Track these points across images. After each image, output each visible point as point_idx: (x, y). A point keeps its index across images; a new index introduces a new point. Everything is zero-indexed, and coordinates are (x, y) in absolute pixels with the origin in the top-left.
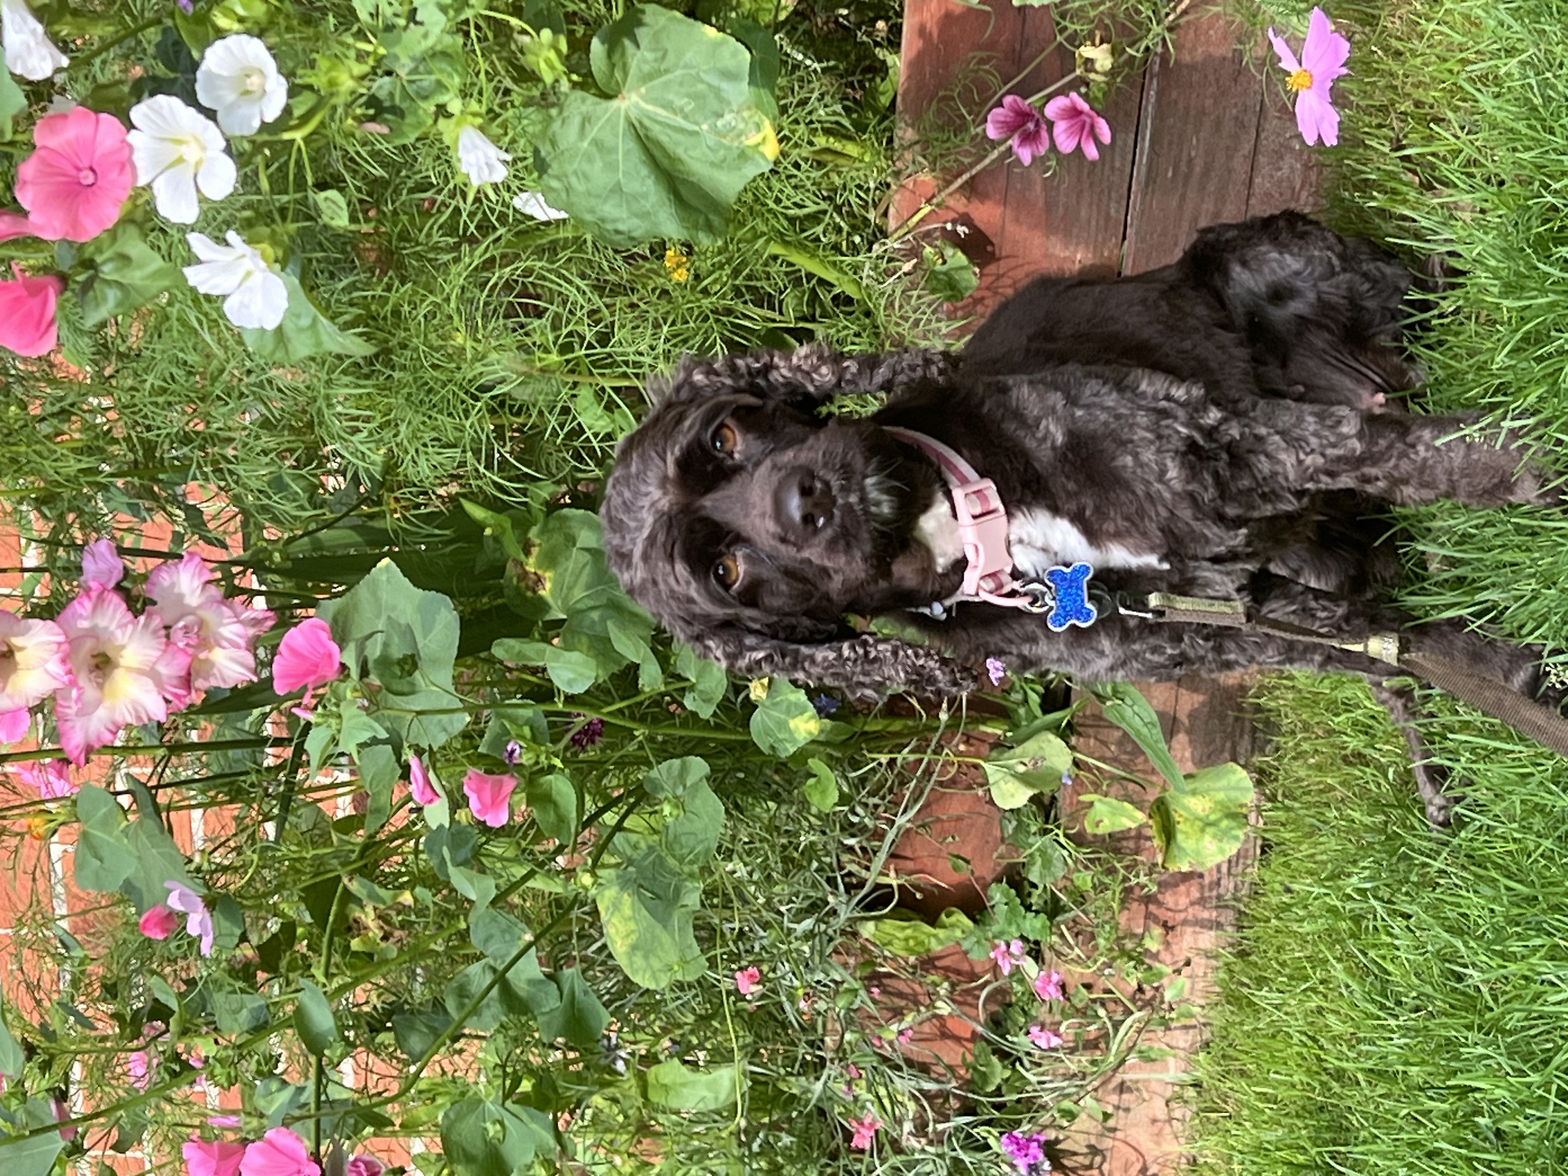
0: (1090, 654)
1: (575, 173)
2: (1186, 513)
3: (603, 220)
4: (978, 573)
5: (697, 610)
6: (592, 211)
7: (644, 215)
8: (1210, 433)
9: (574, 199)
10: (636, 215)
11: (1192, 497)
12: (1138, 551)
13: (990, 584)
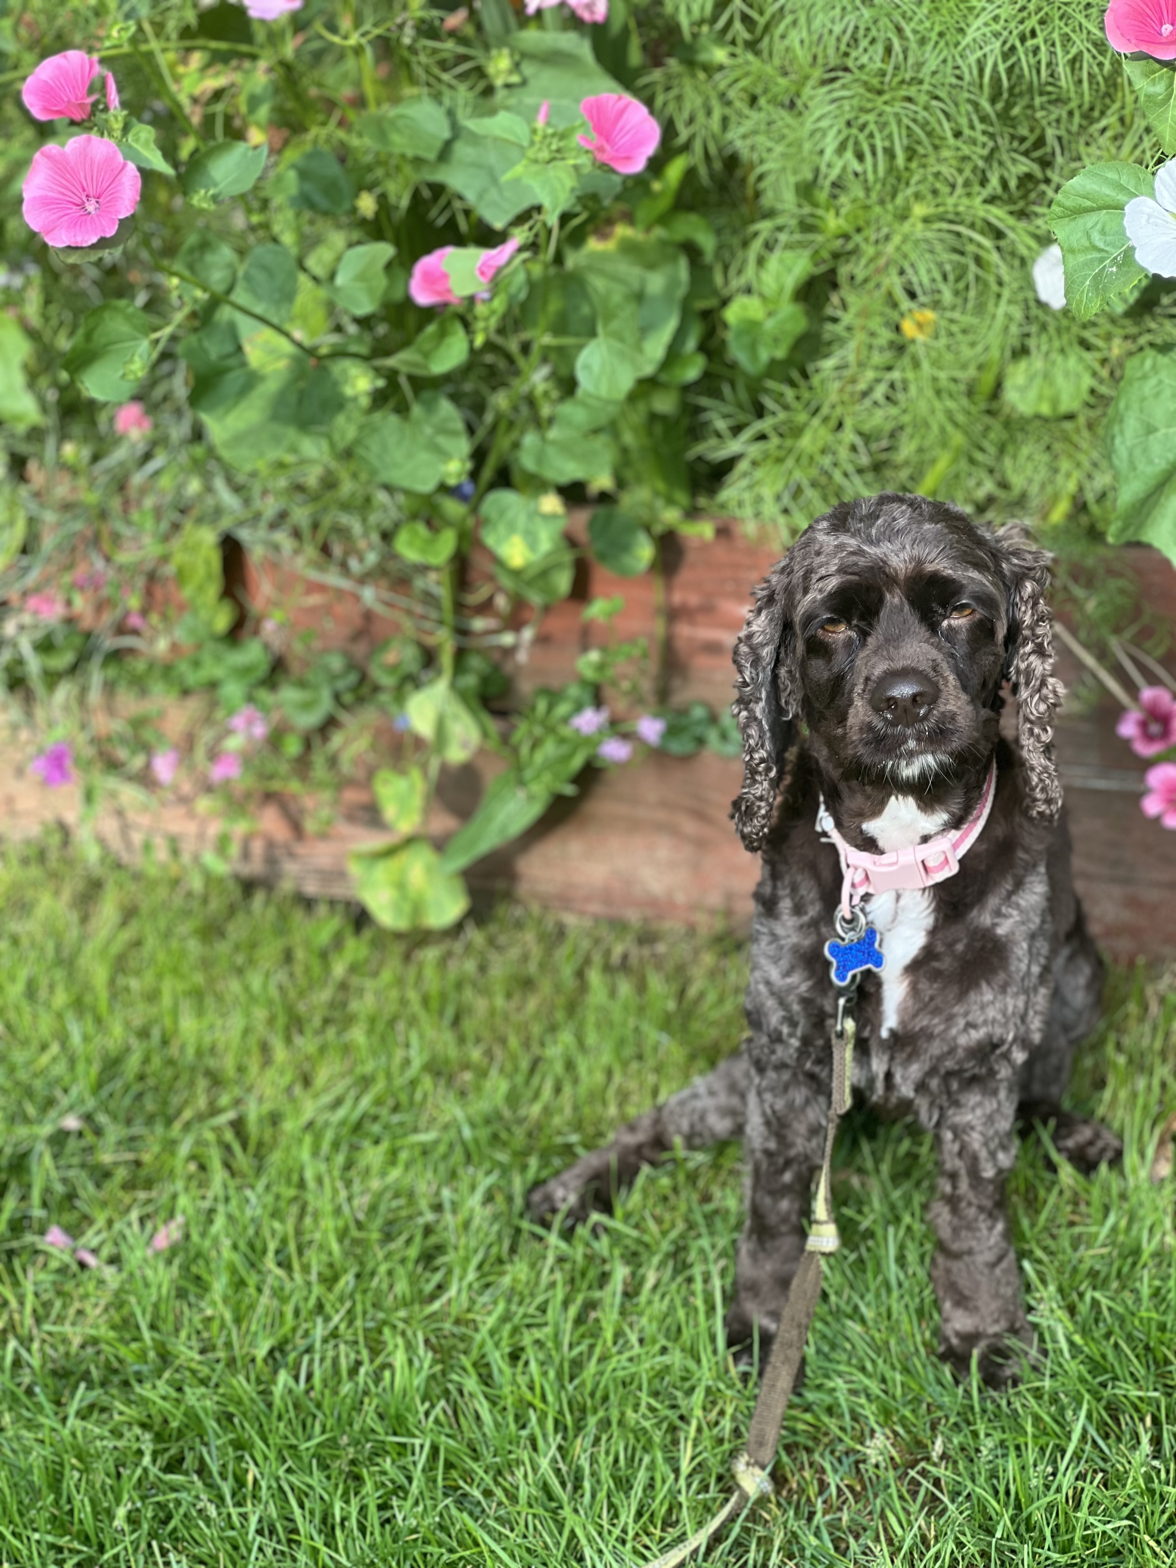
0: (784, 964)
1: (1160, 382)
2: (936, 1048)
3: (1121, 421)
4: (870, 867)
5: (798, 596)
6: (1127, 407)
7: (1133, 466)
8: (1006, 1056)
9: (1136, 385)
10: (1131, 455)
11: (952, 1051)
12: (902, 1010)
13: (859, 877)
